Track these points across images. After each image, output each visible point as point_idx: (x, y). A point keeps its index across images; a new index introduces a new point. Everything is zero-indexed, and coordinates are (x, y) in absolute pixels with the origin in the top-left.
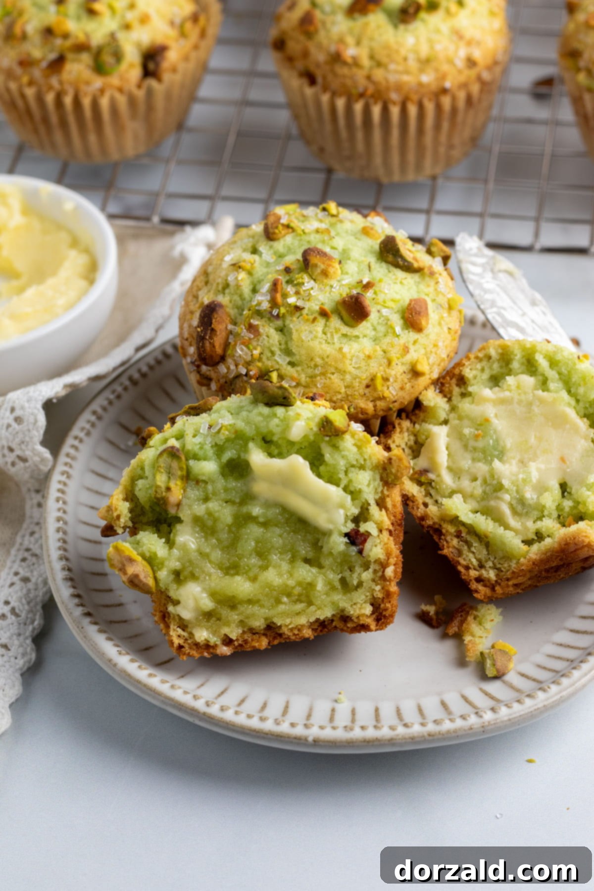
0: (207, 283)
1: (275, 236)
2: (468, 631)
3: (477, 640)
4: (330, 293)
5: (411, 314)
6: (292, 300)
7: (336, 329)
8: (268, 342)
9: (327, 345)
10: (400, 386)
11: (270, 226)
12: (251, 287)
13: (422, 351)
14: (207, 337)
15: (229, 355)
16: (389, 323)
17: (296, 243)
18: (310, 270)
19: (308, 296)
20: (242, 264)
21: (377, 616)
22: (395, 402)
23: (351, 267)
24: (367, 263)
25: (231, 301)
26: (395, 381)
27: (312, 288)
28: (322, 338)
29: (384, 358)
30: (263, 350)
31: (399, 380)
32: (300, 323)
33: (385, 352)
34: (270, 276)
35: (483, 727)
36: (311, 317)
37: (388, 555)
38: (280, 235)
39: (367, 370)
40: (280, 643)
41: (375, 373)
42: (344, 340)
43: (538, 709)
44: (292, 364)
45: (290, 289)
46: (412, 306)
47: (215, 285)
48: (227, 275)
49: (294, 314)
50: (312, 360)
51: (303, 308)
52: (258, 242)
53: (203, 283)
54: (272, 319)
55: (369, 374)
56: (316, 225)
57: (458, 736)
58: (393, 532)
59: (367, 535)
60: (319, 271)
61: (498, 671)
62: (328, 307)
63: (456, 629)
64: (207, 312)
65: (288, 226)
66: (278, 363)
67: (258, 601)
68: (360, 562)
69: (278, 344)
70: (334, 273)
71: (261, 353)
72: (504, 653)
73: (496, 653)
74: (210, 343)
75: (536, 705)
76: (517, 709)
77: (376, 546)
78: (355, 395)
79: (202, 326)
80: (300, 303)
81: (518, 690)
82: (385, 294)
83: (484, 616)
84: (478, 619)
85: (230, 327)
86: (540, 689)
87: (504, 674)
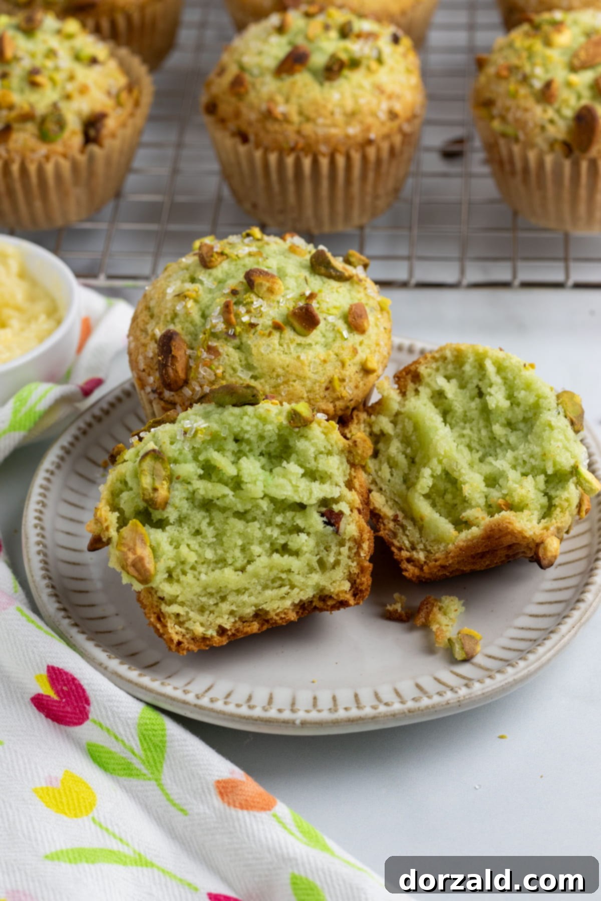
0: (152, 316)
1: (212, 264)
2: (435, 621)
3: (444, 628)
4: (278, 308)
5: (354, 318)
6: (245, 319)
7: (290, 339)
8: (229, 360)
9: (285, 355)
10: (355, 385)
11: (205, 256)
12: (200, 313)
13: (368, 351)
14: (169, 364)
15: (192, 378)
16: (336, 328)
17: (233, 268)
18: (255, 290)
19: (259, 313)
20: (187, 293)
21: (354, 592)
22: (351, 400)
23: (291, 283)
24: (303, 277)
25: (183, 329)
26: (350, 381)
27: (261, 306)
28: (279, 350)
29: (337, 361)
30: (225, 368)
31: (353, 380)
32: (257, 338)
33: (337, 355)
34: (218, 300)
35: (459, 701)
36: (267, 332)
37: (361, 532)
38: (216, 263)
39: (324, 374)
40: (268, 630)
41: (332, 376)
42: (299, 350)
43: (509, 683)
44: (254, 377)
45: (242, 310)
46: (353, 310)
47: (162, 317)
48: (174, 306)
49: (250, 331)
50: (274, 370)
51: (258, 325)
52: (195, 272)
53: (148, 317)
54: (228, 338)
55: (326, 378)
56: (247, 250)
57: (436, 711)
58: (362, 511)
59: (341, 514)
60: (265, 289)
61: (467, 654)
62: (279, 320)
63: (423, 620)
64: (165, 341)
65: (222, 254)
66: (241, 378)
67: (246, 589)
68: (335, 541)
69: (238, 360)
70: (279, 289)
71: (224, 372)
72: (471, 637)
73: (463, 638)
74: (173, 369)
75: (506, 679)
76: (490, 684)
77: (349, 524)
78: (316, 398)
79: (162, 354)
80: (253, 321)
81: (487, 669)
82: (327, 303)
83: (448, 607)
84: (443, 610)
85: (189, 352)
86: (509, 665)
87: (472, 657)
